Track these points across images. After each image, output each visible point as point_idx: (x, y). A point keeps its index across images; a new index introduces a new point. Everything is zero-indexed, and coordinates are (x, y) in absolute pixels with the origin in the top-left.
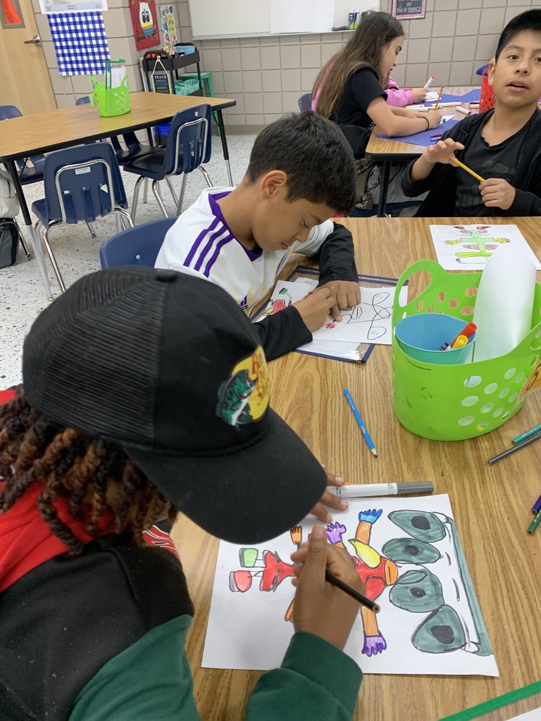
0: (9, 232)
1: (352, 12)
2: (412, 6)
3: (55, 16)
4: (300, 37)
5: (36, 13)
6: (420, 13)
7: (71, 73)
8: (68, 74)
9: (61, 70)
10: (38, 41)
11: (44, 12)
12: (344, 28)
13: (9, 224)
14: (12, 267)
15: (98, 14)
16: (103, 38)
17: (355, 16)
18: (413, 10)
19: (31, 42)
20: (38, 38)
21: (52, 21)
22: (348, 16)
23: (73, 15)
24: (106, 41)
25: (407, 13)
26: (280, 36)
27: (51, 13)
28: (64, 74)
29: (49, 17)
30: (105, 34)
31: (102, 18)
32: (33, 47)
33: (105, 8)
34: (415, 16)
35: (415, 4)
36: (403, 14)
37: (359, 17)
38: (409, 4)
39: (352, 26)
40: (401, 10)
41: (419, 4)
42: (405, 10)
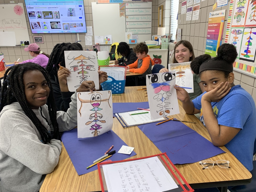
4: (7, 47)
12: (19, 45)
18: (40, 41)
22: (20, 42)
25: (38, 42)
34: (41, 43)
35: (40, 40)
36: (37, 42)
37: (23, 43)
38: (39, 40)
39: (22, 45)
40: (36, 41)
41: (41, 40)
42: (38, 41)
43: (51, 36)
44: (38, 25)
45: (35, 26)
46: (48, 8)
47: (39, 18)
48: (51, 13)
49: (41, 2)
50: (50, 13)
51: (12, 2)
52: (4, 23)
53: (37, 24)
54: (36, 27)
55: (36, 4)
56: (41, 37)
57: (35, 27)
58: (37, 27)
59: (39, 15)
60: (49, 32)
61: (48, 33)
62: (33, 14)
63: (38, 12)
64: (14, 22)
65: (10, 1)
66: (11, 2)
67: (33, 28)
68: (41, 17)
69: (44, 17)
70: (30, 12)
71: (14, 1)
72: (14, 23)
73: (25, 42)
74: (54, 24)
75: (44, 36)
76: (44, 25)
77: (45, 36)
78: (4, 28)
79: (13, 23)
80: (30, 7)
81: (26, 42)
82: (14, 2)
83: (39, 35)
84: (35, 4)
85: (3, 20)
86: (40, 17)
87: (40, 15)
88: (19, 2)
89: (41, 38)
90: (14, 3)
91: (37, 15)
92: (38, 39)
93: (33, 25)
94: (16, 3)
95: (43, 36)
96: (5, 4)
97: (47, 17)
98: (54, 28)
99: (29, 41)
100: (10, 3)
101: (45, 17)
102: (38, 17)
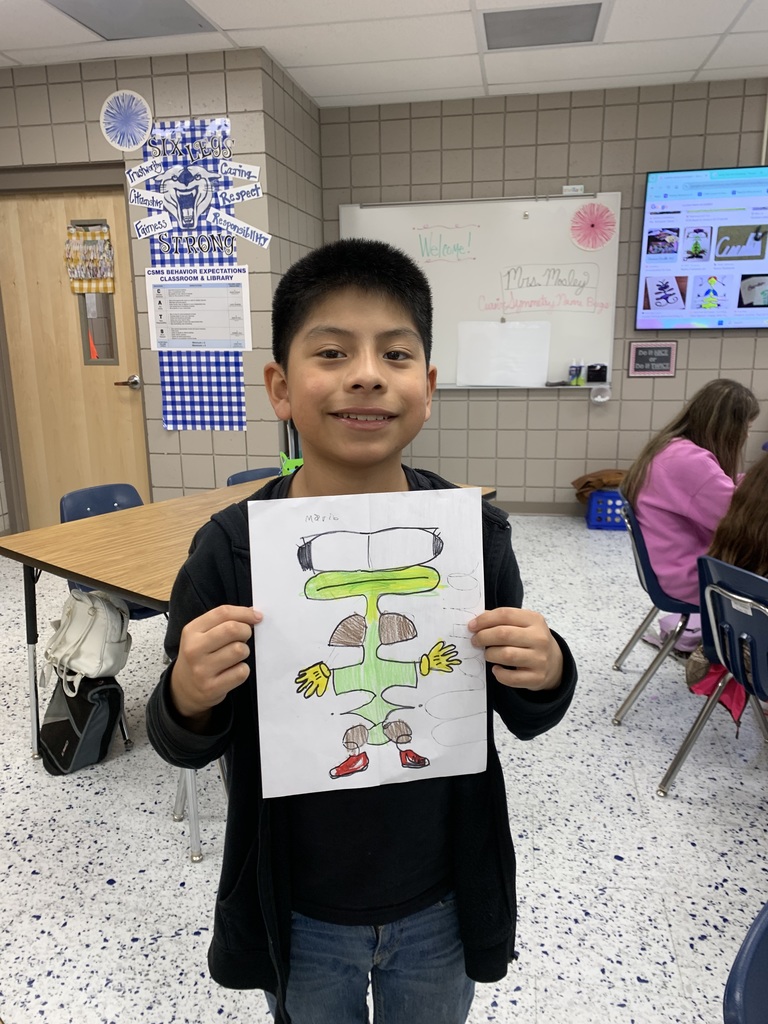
0: (106, 704)
1: (574, 364)
2: (656, 362)
3: (170, 354)
4: (498, 392)
5: (140, 348)
6: (668, 370)
7: (180, 427)
8: (175, 429)
9: (167, 422)
10: (136, 383)
11: (155, 347)
12: (563, 384)
13: (110, 689)
14: (99, 767)
15: (237, 354)
16: (238, 384)
17: (578, 370)
18: (658, 366)
19: (125, 384)
20: (137, 378)
21: (166, 359)
22: (568, 369)
23: (198, 354)
24: (242, 389)
25: (650, 370)
26: (469, 390)
27: (165, 350)
28: (170, 427)
29: (161, 354)
30: (242, 379)
31: (241, 359)
32: (126, 391)
33: (248, 347)
34: (661, 374)
35: (661, 360)
36: (644, 370)
37: (584, 372)
38: (653, 359)
39: (574, 382)
40: (641, 366)
41: (667, 359)
42: (647, 366)
43: (719, 340)
44: (677, 291)
45: (659, 296)
46: (755, 209)
47: (692, 257)
48: (760, 234)
49: (727, 185)
50: (753, 235)
51: (574, 190)
52: (513, 284)
53: (673, 284)
54: (663, 301)
55: (700, 194)
56: (668, 344)
57: (662, 298)
58: (670, 299)
59: (697, 243)
60: (721, 323)
61: (716, 325)
62: (668, 239)
63: (698, 231)
64: (561, 277)
65: (565, 187)
66: (567, 189)
67: (647, 306)
68: (703, 252)
69: (720, 253)
70: (658, 233)
71: (582, 186)
72: (560, 282)
73: (591, 368)
74: (759, 284)
75: (683, 342)
76: (707, 293)
77: (686, 341)
78: (508, 307)
79: (552, 282)
80: (663, 207)
81: (598, 367)
82: (580, 189)
83: (661, 336)
84: (695, 192)
85: (512, 273)
86: (697, 254)
87: (703, 244)
88: (600, 191)
89: (669, 349)
90: (581, 193)
91: (685, 244)
92: (653, 356)
93: (653, 290)
94: (590, 192)
95: (679, 340)
96: (536, 198)
97: (734, 251)
98: (751, 305)
99: (606, 364)
100: (565, 193)
101: (724, 255)
102: (689, 252)
